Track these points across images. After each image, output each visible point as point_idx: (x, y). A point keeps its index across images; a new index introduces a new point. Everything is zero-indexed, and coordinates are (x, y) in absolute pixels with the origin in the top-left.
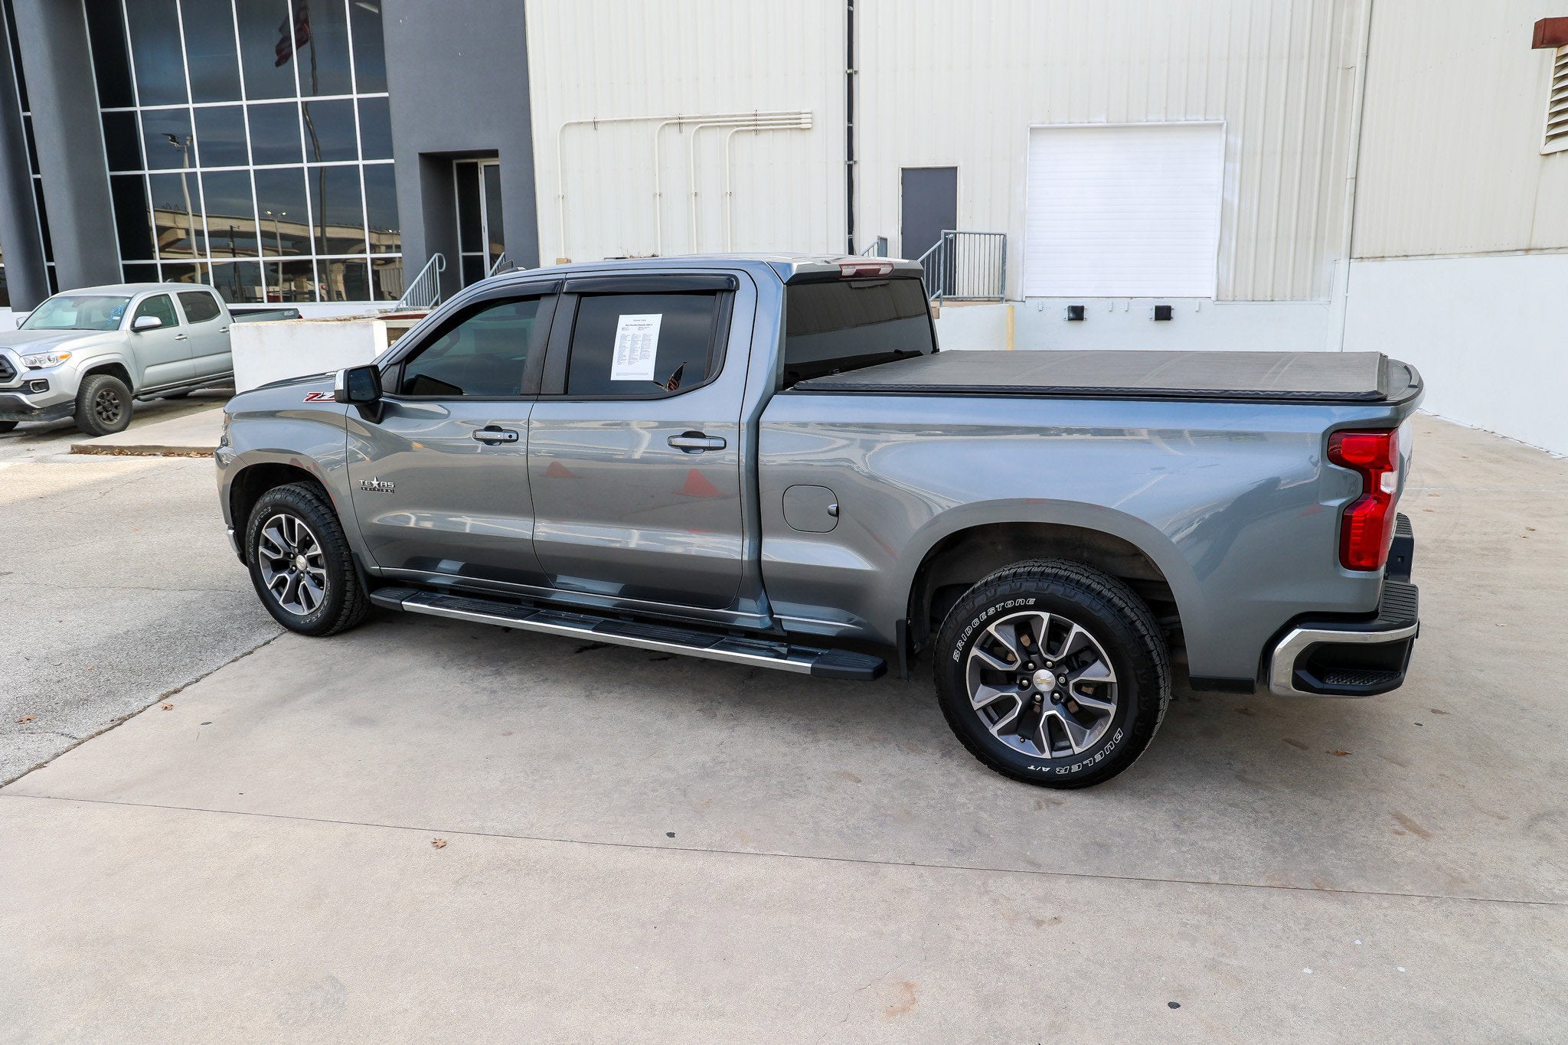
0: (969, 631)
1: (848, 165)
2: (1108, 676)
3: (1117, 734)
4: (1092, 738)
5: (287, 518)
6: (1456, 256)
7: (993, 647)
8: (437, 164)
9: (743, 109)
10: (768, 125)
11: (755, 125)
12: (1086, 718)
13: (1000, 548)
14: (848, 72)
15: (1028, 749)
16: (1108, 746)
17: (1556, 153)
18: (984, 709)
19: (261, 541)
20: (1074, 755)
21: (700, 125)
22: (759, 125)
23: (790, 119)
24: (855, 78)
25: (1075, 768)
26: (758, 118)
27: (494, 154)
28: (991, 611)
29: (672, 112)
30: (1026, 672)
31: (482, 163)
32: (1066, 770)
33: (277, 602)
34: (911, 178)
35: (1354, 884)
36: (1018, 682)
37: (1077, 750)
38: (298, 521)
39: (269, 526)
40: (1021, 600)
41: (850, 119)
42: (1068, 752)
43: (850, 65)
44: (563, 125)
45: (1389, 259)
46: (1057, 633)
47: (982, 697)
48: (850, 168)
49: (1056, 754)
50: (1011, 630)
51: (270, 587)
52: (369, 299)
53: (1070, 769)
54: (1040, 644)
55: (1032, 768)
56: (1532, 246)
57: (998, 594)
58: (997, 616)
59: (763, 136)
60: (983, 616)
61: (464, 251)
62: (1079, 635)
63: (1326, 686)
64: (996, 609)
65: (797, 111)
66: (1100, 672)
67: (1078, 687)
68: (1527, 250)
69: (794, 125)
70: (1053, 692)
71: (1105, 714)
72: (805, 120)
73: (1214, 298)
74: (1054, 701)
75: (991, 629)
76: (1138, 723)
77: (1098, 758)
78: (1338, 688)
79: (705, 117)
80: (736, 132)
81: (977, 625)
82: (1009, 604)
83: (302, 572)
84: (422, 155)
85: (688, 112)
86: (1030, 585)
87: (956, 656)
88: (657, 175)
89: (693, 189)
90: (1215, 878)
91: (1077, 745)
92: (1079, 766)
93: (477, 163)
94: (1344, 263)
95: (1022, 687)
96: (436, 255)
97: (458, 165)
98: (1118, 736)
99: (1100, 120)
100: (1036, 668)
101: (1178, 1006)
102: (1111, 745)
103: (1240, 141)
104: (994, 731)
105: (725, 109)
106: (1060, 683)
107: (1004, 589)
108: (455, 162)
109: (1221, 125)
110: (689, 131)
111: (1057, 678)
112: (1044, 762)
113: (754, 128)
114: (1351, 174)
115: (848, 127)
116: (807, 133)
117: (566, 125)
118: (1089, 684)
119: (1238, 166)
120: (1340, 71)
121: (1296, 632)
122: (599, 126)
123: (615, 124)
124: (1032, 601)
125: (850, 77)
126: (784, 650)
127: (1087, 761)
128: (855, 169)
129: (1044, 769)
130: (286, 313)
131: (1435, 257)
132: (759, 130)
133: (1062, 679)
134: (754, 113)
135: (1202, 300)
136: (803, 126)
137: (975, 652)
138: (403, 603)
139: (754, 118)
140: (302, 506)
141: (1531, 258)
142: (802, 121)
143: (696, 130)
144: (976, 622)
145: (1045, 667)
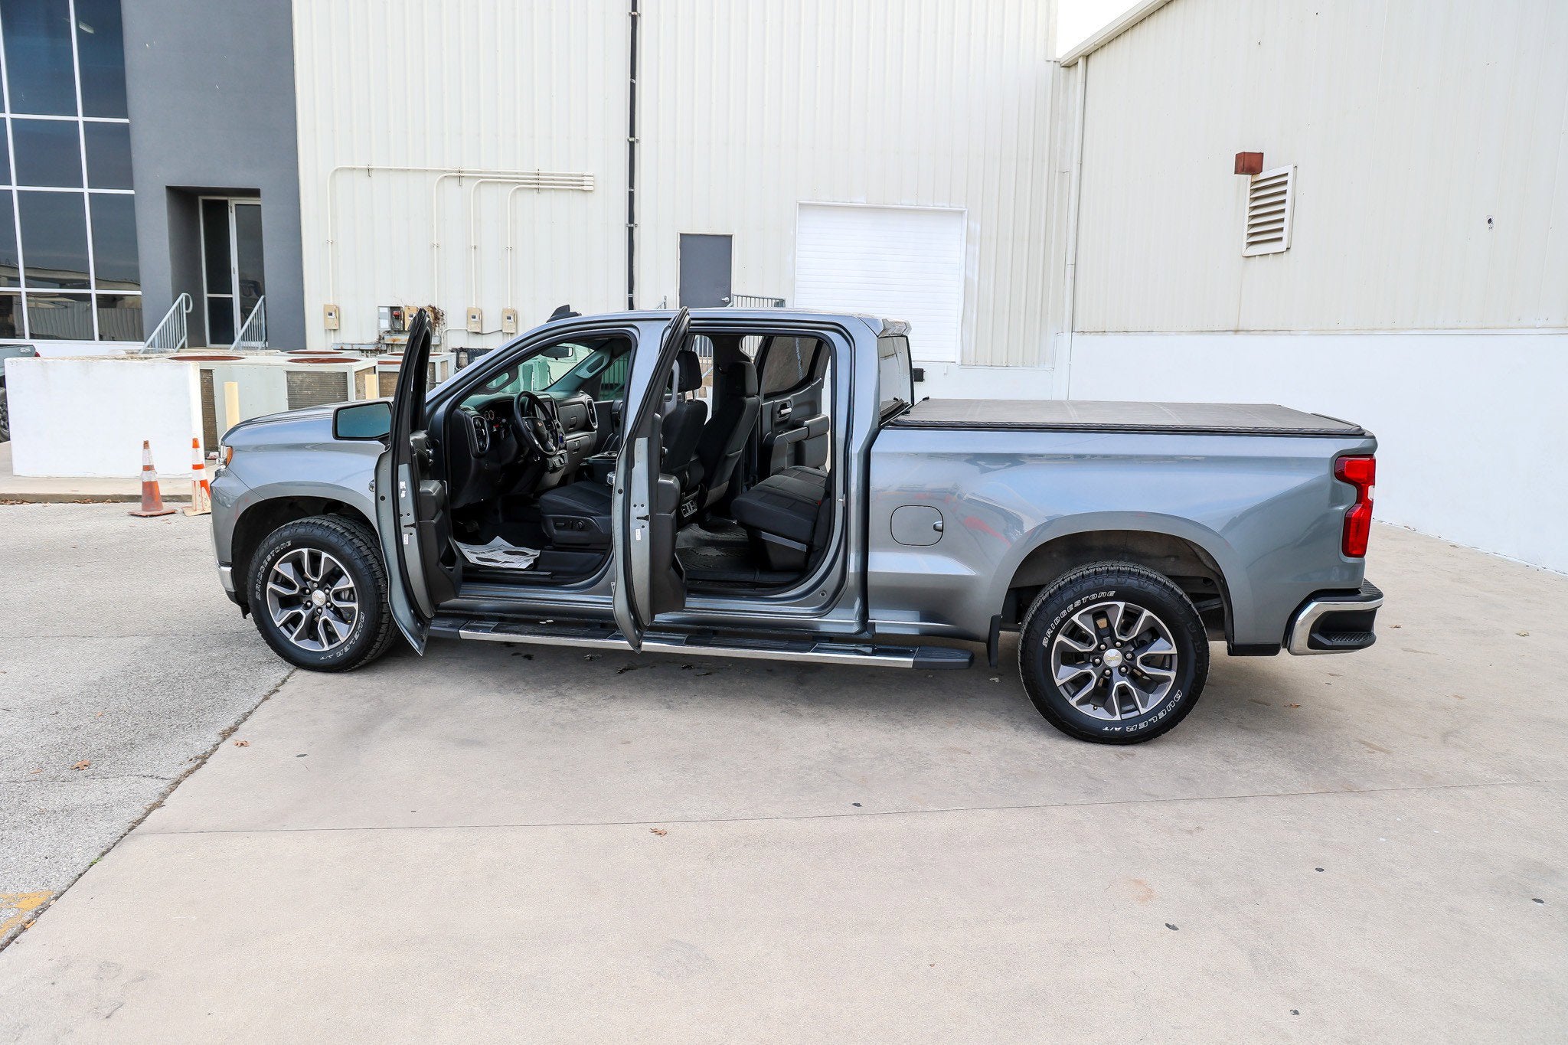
0: (1057, 620)
1: (629, 228)
2: (1170, 649)
3: (1177, 694)
4: (1155, 700)
5: (311, 554)
6: (1173, 333)
7: (1075, 633)
8: (183, 198)
9: (524, 167)
10: (551, 184)
11: (537, 184)
12: (1149, 685)
13: (1055, 556)
14: (630, 140)
15: (1101, 714)
16: (1170, 705)
17: (1255, 256)
18: (1063, 685)
19: (272, 575)
20: (1140, 715)
21: (482, 180)
22: (541, 184)
23: (571, 180)
24: (636, 146)
25: (1142, 726)
26: (540, 177)
27: (255, 193)
28: (1078, 603)
29: (451, 164)
30: (1099, 652)
31: (233, 202)
32: (1134, 728)
33: (287, 640)
34: (689, 243)
35: (1369, 786)
36: (1091, 661)
37: (1143, 711)
38: (324, 555)
39: (283, 562)
40: (1102, 593)
41: (631, 184)
42: (1136, 713)
43: (632, 134)
44: (332, 171)
45: (1110, 334)
46: (1130, 618)
47: (1064, 675)
48: (631, 231)
49: (1125, 716)
50: (1090, 618)
51: (278, 624)
52: (93, 339)
53: (1138, 726)
54: (1115, 628)
55: (1106, 729)
56: (1240, 329)
57: (1084, 589)
58: (1083, 606)
59: (545, 195)
60: (1071, 608)
61: (209, 292)
62: (1149, 618)
63: (1334, 644)
64: (1082, 601)
65: (580, 173)
66: (1164, 647)
67: (1145, 661)
68: (1236, 331)
69: (578, 186)
70: (1120, 667)
71: (1168, 679)
72: (588, 184)
73: (958, 361)
74: (1122, 674)
75: (1075, 618)
76: (1194, 685)
77: (1161, 715)
78: (1341, 644)
79: (486, 173)
80: (518, 189)
81: (1064, 615)
82: (1093, 596)
83: (320, 608)
84: (167, 187)
85: (469, 166)
86: (1111, 580)
87: (1045, 643)
88: (435, 226)
89: (473, 242)
90: (1280, 792)
91: (1143, 707)
92: (1145, 724)
93: (226, 202)
94: (1067, 335)
95: (1095, 665)
96: (183, 296)
97: (204, 201)
98: (1178, 696)
99: (861, 201)
100: (1107, 648)
101: (1323, 870)
102: (1172, 704)
103: (978, 227)
104: (1073, 702)
105: (505, 166)
106: (1128, 659)
107: (1088, 584)
108: (201, 199)
109: (962, 213)
110: (469, 186)
111: (1124, 656)
112: (1116, 724)
113: (536, 186)
114: (1070, 260)
115: (629, 192)
116: (589, 194)
117: (337, 170)
118: (1153, 656)
119: (977, 249)
120: (1057, 174)
121: (1313, 605)
122: (373, 173)
123: (391, 173)
124: (1112, 593)
125: (632, 145)
126: (869, 650)
127: (1153, 719)
128: (636, 231)
129: (1116, 729)
130: (22, 350)
131: (1154, 333)
132: (541, 189)
133: (1129, 656)
134: (536, 172)
135: (949, 364)
136: (585, 188)
137: (1060, 638)
138: (460, 631)
139: (536, 177)
140: (333, 539)
141: (1239, 337)
142: (585, 183)
143: (477, 186)
144: (1064, 613)
145: (1115, 647)
